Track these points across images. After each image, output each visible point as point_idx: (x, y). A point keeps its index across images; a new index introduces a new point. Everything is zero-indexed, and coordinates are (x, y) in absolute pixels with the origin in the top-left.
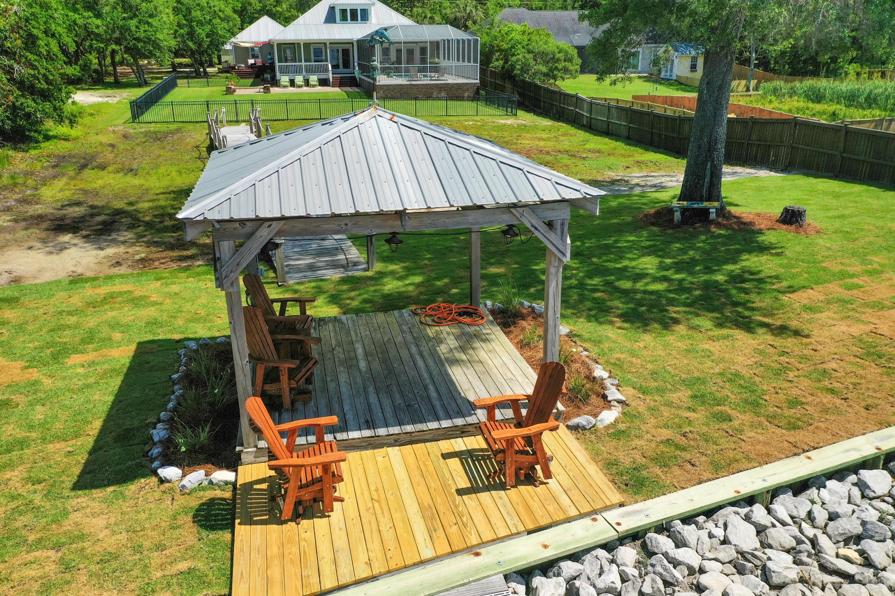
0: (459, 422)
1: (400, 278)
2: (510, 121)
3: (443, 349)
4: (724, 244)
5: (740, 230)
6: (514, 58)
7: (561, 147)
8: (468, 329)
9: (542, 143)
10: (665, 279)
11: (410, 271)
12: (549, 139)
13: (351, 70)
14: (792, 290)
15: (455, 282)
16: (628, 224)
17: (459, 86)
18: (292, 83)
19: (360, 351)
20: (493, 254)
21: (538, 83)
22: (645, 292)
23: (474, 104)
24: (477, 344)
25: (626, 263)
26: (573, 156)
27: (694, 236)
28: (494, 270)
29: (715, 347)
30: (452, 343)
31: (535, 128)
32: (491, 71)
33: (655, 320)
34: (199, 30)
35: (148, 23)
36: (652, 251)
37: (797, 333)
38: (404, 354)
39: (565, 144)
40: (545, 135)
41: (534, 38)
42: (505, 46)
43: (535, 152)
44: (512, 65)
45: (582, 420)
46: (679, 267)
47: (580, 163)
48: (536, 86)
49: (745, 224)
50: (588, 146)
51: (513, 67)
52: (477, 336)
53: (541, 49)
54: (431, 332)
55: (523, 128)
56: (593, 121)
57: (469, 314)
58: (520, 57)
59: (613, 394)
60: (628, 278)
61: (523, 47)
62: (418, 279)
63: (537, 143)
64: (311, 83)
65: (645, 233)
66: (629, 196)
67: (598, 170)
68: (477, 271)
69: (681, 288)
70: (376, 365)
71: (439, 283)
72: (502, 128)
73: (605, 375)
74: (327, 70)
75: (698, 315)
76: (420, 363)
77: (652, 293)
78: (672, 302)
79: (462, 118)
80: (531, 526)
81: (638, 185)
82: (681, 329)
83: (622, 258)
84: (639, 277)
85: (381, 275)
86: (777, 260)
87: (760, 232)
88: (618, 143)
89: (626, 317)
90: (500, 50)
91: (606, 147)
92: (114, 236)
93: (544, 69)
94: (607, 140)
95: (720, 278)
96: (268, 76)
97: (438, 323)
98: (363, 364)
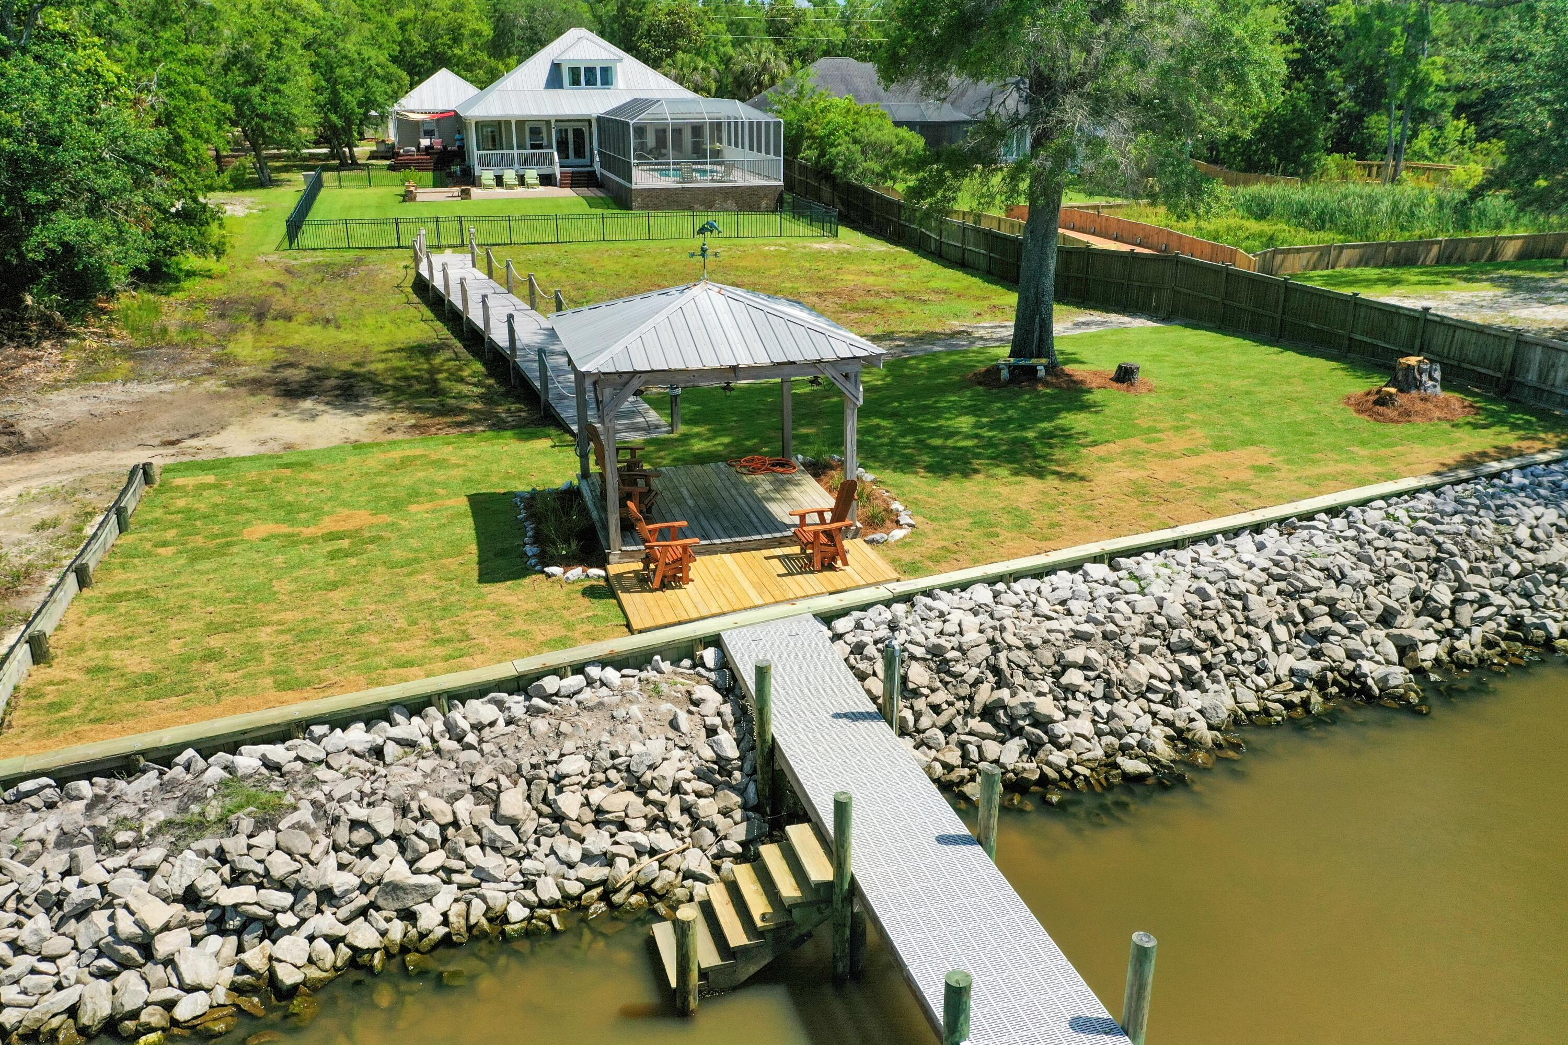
0: (778, 535)
1: (708, 440)
2: (828, 245)
3: (759, 491)
4: (1046, 403)
5: (1068, 389)
6: (834, 150)
7: (895, 286)
8: (781, 477)
9: (870, 280)
10: (977, 436)
11: (716, 433)
12: (880, 274)
13: (587, 161)
14: (1095, 444)
15: (766, 441)
16: (954, 384)
17: (753, 190)
18: (499, 181)
19: (685, 493)
20: (804, 416)
21: (870, 187)
22: (954, 448)
23: (774, 218)
24: (790, 487)
25: (941, 422)
26: (909, 298)
27: (1018, 395)
28: (804, 431)
29: (1004, 490)
30: (768, 487)
31: (863, 255)
32: (800, 165)
33: (957, 471)
34: (346, 97)
35: (277, 91)
36: (971, 410)
37: (1082, 479)
38: (725, 494)
39: (902, 281)
40: (875, 268)
41: (862, 121)
42: (820, 132)
43: (860, 292)
44: (830, 160)
45: (877, 536)
46: (992, 426)
47: (918, 308)
48: (865, 191)
49: (1075, 382)
50: (934, 284)
51: (832, 164)
52: (790, 481)
53: (873, 138)
54: (746, 479)
55: (845, 256)
56: (944, 247)
57: (782, 465)
58: (842, 148)
59: (904, 519)
60: (940, 436)
61: (847, 134)
62: (726, 440)
63: (864, 279)
64: (528, 180)
65: (968, 393)
66: (966, 352)
67: (940, 318)
68: (789, 432)
69: (990, 444)
70: (702, 503)
71: (748, 443)
72: (817, 256)
73: (901, 508)
74: (551, 162)
75: (998, 466)
76: (741, 501)
77: (960, 448)
78: (977, 456)
79: (759, 241)
80: (831, 589)
81: (981, 338)
82: (980, 477)
83: (938, 417)
84: (951, 435)
85: (686, 438)
86: (1092, 417)
87: (1089, 391)
88: (974, 279)
89: (930, 469)
90: (813, 137)
91: (957, 285)
92: (363, 402)
93: (878, 168)
94: (960, 274)
95: (1030, 434)
96: (456, 169)
97: (754, 471)
98: (690, 502)
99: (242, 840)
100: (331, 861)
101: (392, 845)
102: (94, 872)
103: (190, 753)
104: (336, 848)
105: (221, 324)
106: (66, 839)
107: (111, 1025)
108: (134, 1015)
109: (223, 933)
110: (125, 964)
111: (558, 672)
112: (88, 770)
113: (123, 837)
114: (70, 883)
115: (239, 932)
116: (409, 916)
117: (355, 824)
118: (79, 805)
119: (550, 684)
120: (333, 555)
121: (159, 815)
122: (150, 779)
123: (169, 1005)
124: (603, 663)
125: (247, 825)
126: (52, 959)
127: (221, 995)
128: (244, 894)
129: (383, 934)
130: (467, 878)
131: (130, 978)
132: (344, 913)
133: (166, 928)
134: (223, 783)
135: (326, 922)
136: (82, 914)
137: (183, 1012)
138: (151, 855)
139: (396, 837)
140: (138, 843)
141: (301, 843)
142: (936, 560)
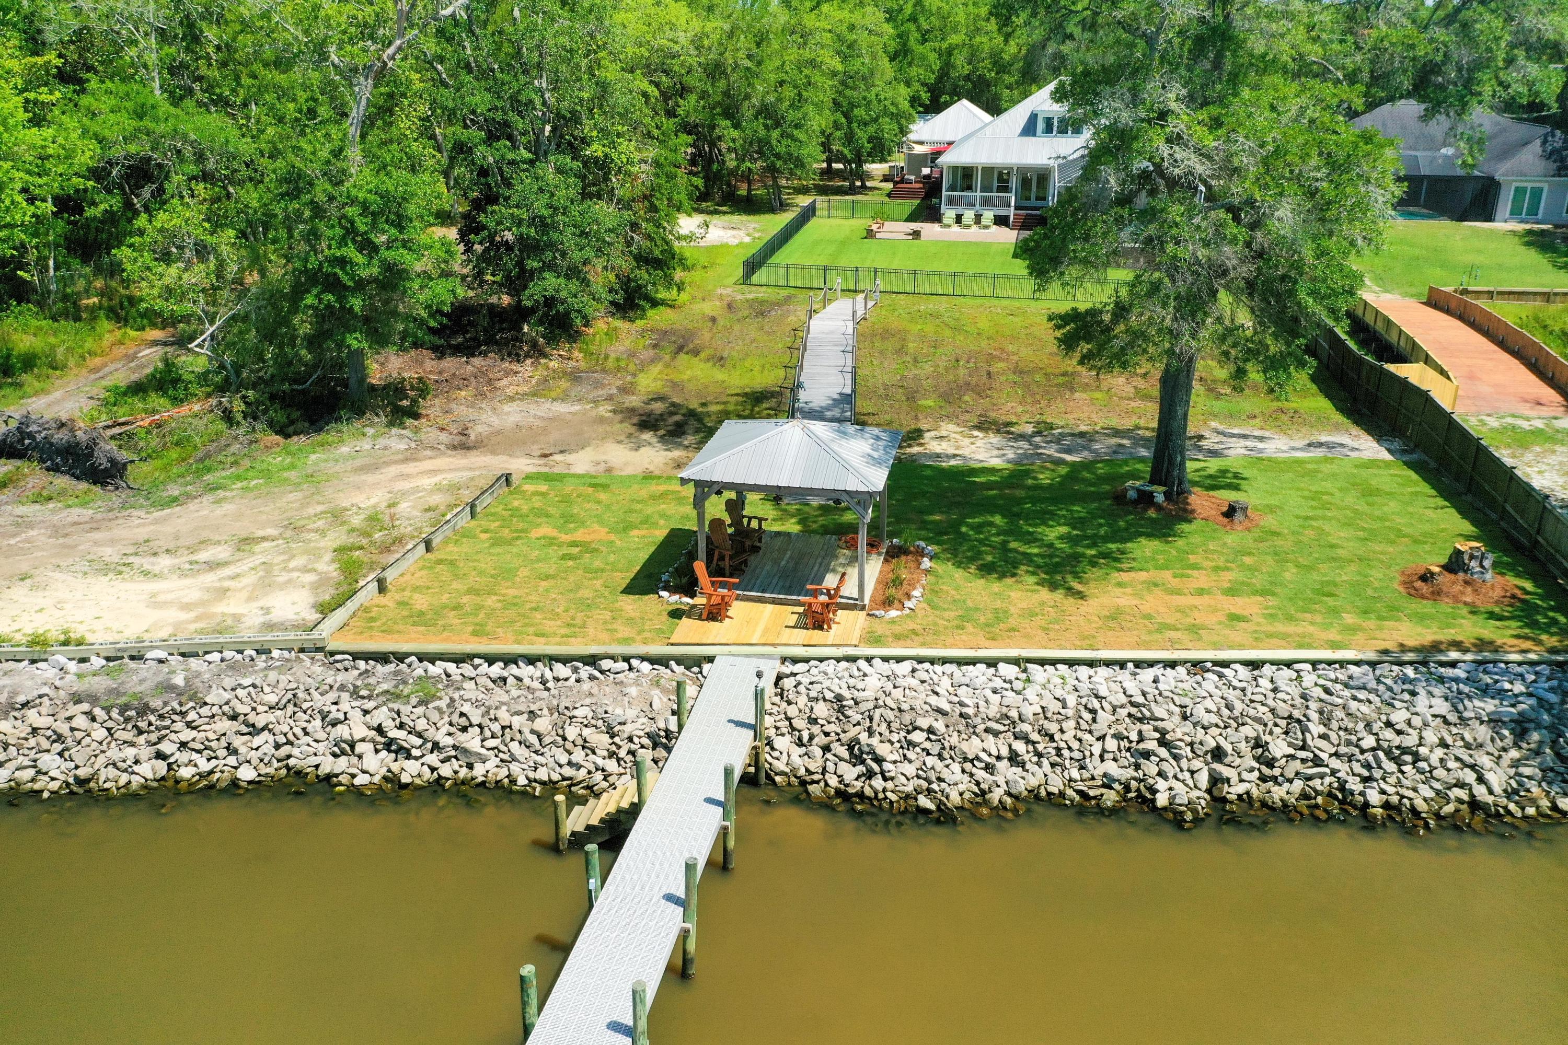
3: (835, 563)
4: (1140, 526)
5: (1175, 516)
13: (1046, 203)
14: (1130, 569)
27: (1126, 515)
30: (843, 561)
35: (792, 136)
36: (1076, 522)
37: (1083, 597)
38: (812, 561)
45: (878, 612)
46: (1073, 539)
47: (1203, 403)
54: (838, 552)
57: (872, 546)
59: (909, 604)
60: (1023, 541)
64: (984, 220)
65: (1094, 506)
70: (790, 565)
73: (918, 595)
74: (1008, 205)
76: (816, 568)
80: (808, 643)
83: (1044, 524)
84: (1033, 541)
87: (1191, 521)
92: (682, 439)
96: (936, 201)
99: (409, 708)
100: (446, 729)
101: (477, 730)
102: (345, 706)
103: (413, 658)
104: (451, 724)
105: (651, 353)
106: (342, 688)
107: (328, 777)
108: (337, 776)
109: (389, 751)
110: (344, 753)
111: (613, 658)
112: (367, 656)
113: (363, 693)
114: (334, 708)
115: (396, 752)
116: (470, 766)
117: (462, 714)
118: (356, 673)
119: (606, 664)
120: (564, 557)
121: (385, 686)
122: (391, 667)
123: (353, 776)
124: (643, 658)
125: (414, 701)
126: (317, 741)
127: (376, 779)
128: (401, 734)
129: (456, 772)
130: (506, 757)
131: (343, 759)
132: (442, 757)
133: (363, 740)
134: (420, 678)
135: (433, 759)
136: (334, 724)
137: (357, 781)
138: (369, 705)
139: (480, 726)
140: (369, 698)
141: (434, 717)
142: (898, 637)
